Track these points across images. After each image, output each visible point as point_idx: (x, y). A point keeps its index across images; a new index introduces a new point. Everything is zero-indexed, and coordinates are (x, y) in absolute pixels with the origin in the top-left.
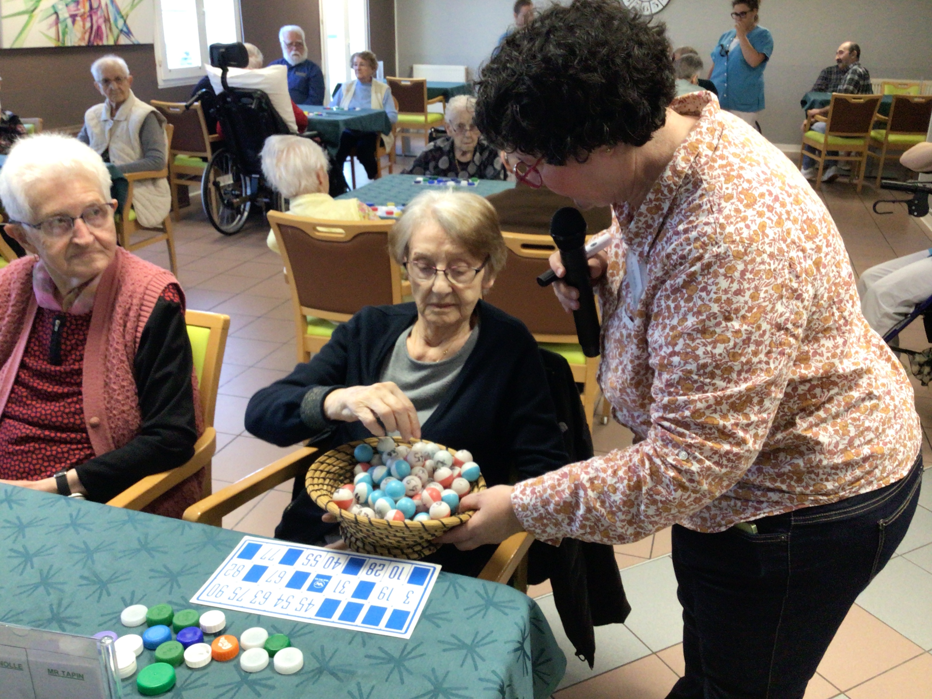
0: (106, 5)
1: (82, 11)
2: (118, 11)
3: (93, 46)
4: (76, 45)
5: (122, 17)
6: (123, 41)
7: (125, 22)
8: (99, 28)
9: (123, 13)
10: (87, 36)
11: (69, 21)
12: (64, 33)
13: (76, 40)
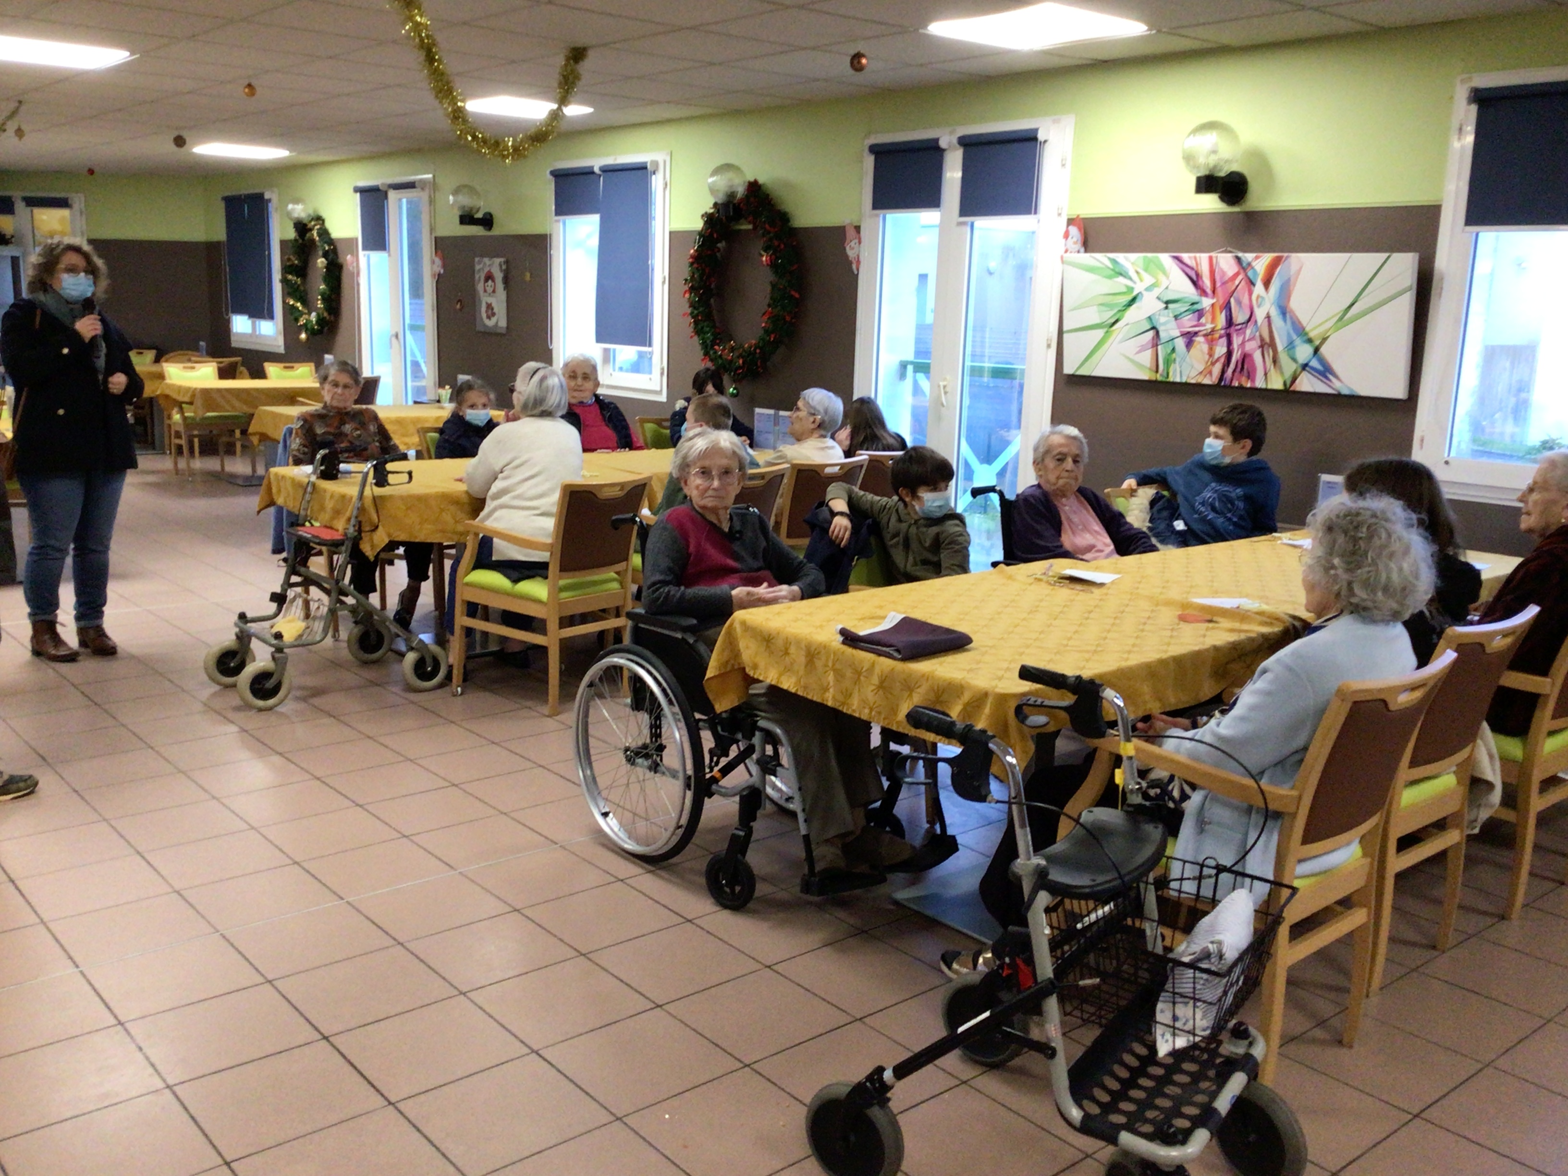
0: (1268, 317)
1: (1209, 326)
2: (1300, 330)
3: (1230, 387)
4: (1193, 381)
5: (1310, 341)
6: (1307, 384)
7: (1316, 350)
8: (1246, 358)
9: (1312, 335)
10: (1217, 369)
11: (1180, 343)
12: (1168, 362)
13: (1194, 373)
